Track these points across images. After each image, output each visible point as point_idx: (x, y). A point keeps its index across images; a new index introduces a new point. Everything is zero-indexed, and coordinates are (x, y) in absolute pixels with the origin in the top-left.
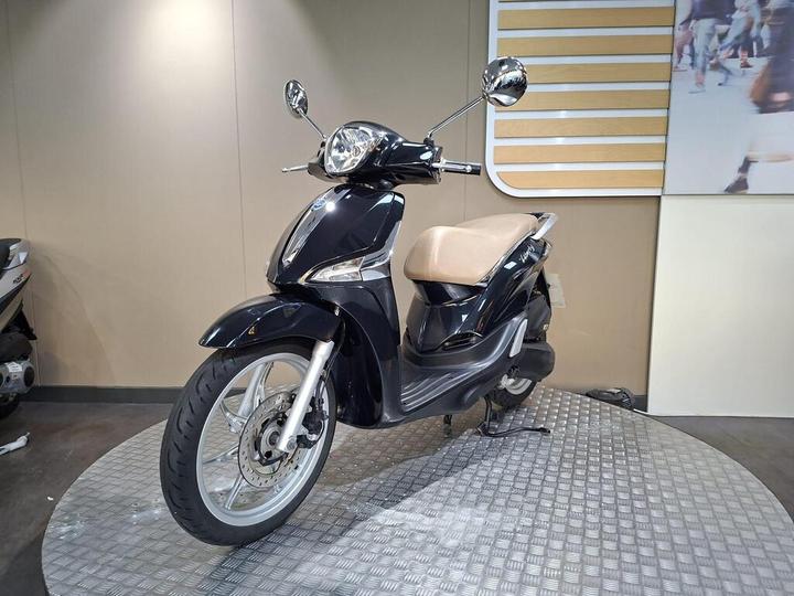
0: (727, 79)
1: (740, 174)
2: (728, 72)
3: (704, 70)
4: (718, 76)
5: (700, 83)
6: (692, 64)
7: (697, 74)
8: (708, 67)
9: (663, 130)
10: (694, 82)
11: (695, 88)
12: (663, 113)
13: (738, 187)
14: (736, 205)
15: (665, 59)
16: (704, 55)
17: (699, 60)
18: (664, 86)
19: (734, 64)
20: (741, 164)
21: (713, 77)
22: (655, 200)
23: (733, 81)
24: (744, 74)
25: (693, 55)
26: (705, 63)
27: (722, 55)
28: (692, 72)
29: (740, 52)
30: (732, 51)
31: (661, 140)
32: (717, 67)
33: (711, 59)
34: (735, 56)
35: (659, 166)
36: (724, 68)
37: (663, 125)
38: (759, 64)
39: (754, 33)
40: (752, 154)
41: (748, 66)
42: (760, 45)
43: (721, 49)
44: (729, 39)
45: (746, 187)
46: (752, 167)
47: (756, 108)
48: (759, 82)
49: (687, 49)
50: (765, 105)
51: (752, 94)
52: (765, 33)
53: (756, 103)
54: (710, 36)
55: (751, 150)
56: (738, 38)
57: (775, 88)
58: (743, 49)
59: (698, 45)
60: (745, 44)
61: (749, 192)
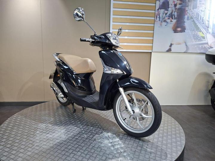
1: (170, 47)
2: (167, 23)
3: (162, 22)
4: (165, 23)
5: (161, 25)
6: (159, 20)
7: (160, 23)
8: (163, 21)
9: (152, 36)
10: (160, 25)
11: (160, 26)
12: (152, 32)
13: (169, 50)
14: (168, 54)
15: (153, 18)
16: (162, 18)
17: (161, 19)
18: (153, 25)
19: (169, 21)
20: (170, 45)
21: (164, 24)
22: (150, 53)
24: (171, 23)
25: (159, 18)
26: (162, 20)
27: (166, 18)
28: (159, 22)
29: (170, 18)
31: (152, 38)
32: (165, 21)
33: (164, 19)
34: (169, 19)
35: (151, 45)
36: (166, 21)
37: (152, 35)
38: (174, 21)
39: (173, 13)
40: (172, 43)
41: (172, 21)
42: (175, 17)
43: (166, 17)
44: (168, 15)
45: (171, 50)
46: (172, 46)
47: (173, 32)
48: (174, 25)
49: (158, 16)
50: (175, 31)
51: (173, 28)
52: (176, 14)
53: (174, 30)
54: (163, 14)
55: (172, 42)
56: (170, 14)
57: (178, 27)
58: (171, 17)
59: (161, 15)
60: (171, 16)
61: (172, 52)
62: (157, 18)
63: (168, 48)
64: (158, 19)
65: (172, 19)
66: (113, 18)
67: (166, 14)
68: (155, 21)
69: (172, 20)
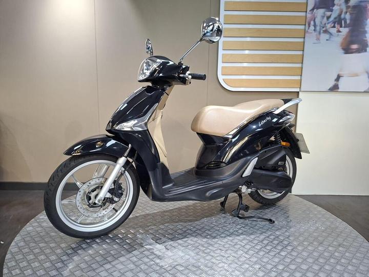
1: (335, 82)
2: (331, 34)
3: (320, 33)
4: (327, 36)
5: (318, 39)
6: (314, 30)
7: (317, 35)
8: (322, 31)
9: (300, 61)
10: (315, 38)
11: (316, 41)
12: (300, 53)
13: (335, 88)
14: (333, 96)
15: (302, 27)
16: (320, 26)
17: (318, 28)
18: (302, 40)
19: (334, 31)
20: (335, 77)
21: (324, 37)
22: (296, 94)
23: (333, 39)
24: (338, 35)
25: (315, 26)
26: (320, 29)
27: (328, 26)
28: (314, 34)
29: (336, 25)
30: (333, 25)
31: (300, 65)
32: (326, 32)
33: (323, 28)
34: (334, 27)
35: (298, 78)
36: (329, 32)
37: (301, 59)
38: (345, 31)
39: (343, 16)
40: (341, 73)
41: (340, 32)
42: (345, 22)
43: (328, 23)
44: (331, 19)
45: (338, 88)
46: (341, 79)
47: (343, 51)
48: (345, 39)
49: (312, 23)
50: (347, 50)
51: (342, 44)
52: (348, 16)
53: (344, 49)
54: (323, 17)
55: (340, 71)
56: (336, 19)
57: (352, 43)
58: (338, 24)
59: (318, 21)
60: (339, 21)
61: (339, 90)
62: (309, 26)
63: (332, 83)
64: (312, 28)
65: (341, 27)
66: (225, 29)
68: (305, 32)
69: (341, 29)
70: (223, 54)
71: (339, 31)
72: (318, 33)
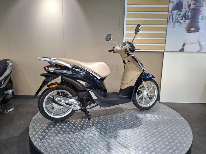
0: (180, 25)
1: (183, 47)
2: (181, 23)
3: (175, 22)
5: (174, 25)
6: (172, 21)
8: (176, 22)
9: (165, 37)
12: (165, 32)
13: (182, 50)
14: (181, 54)
15: (166, 19)
16: (175, 19)
17: (174, 20)
18: (166, 26)
19: (182, 21)
20: (183, 45)
21: (177, 24)
22: (163, 52)
23: (182, 25)
25: (173, 19)
27: (179, 19)
28: (172, 23)
29: (183, 18)
30: (182, 18)
31: (164, 39)
32: (178, 22)
33: (177, 20)
34: (182, 19)
35: (164, 45)
37: (165, 35)
38: (188, 21)
39: (187, 14)
40: (185, 43)
42: (188, 17)
43: (179, 18)
44: (181, 15)
45: (184, 50)
46: (185, 45)
47: (187, 32)
48: (188, 25)
49: (171, 17)
50: (189, 31)
51: (186, 28)
52: (189, 14)
53: (187, 30)
54: (177, 14)
55: (185, 41)
56: (183, 15)
57: (192, 27)
59: (174, 16)
60: (185, 16)
61: (184, 51)
62: (170, 19)
64: (171, 20)
65: (186, 19)
66: (127, 21)
67: (179, 15)
68: (168, 22)
69: (186, 21)
70: (126, 33)
71: (185, 22)
72: (174, 23)
